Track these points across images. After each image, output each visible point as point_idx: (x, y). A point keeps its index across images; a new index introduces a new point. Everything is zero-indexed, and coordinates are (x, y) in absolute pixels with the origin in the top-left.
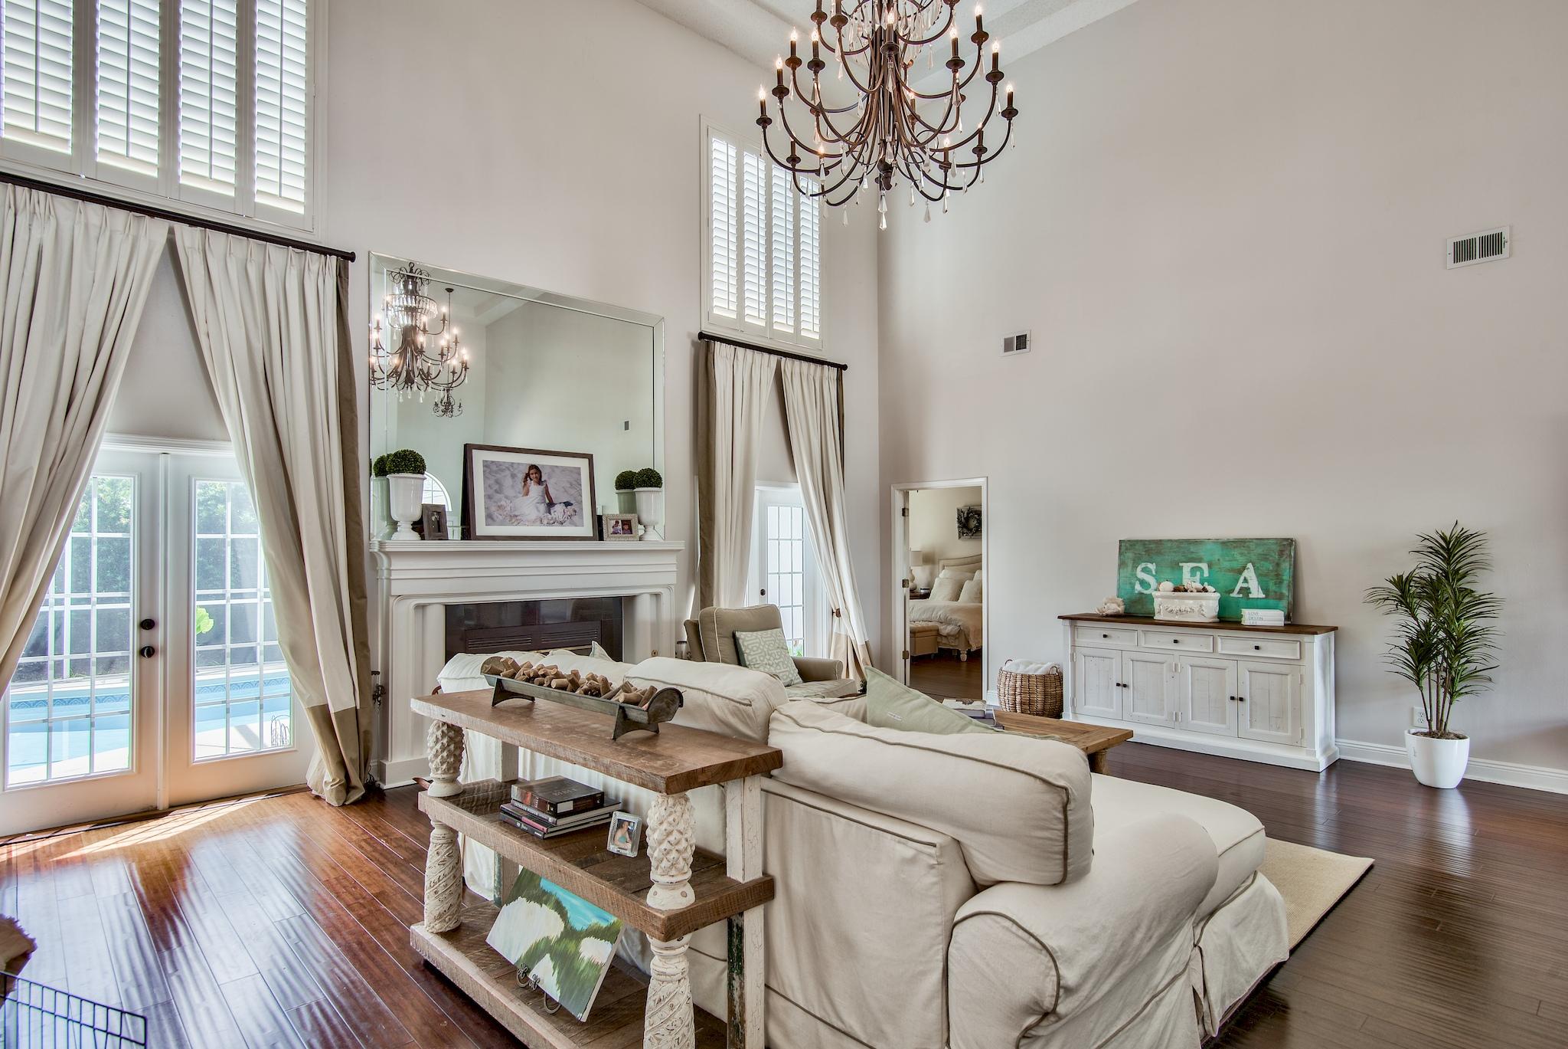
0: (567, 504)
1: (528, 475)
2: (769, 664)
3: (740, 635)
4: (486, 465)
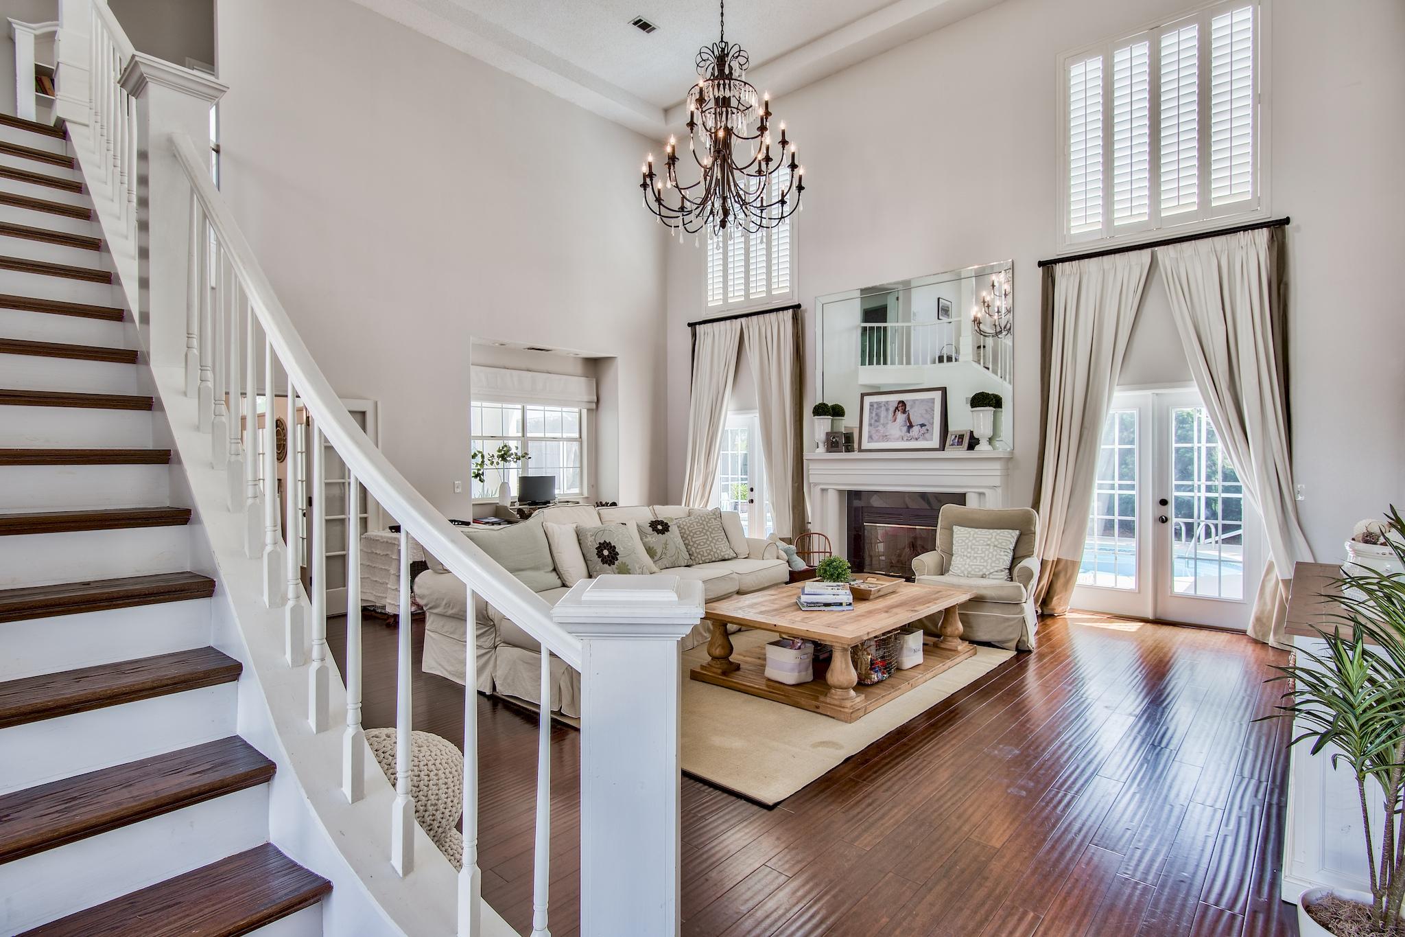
0: (922, 425)
1: (897, 408)
2: (966, 556)
3: (956, 528)
4: (872, 405)
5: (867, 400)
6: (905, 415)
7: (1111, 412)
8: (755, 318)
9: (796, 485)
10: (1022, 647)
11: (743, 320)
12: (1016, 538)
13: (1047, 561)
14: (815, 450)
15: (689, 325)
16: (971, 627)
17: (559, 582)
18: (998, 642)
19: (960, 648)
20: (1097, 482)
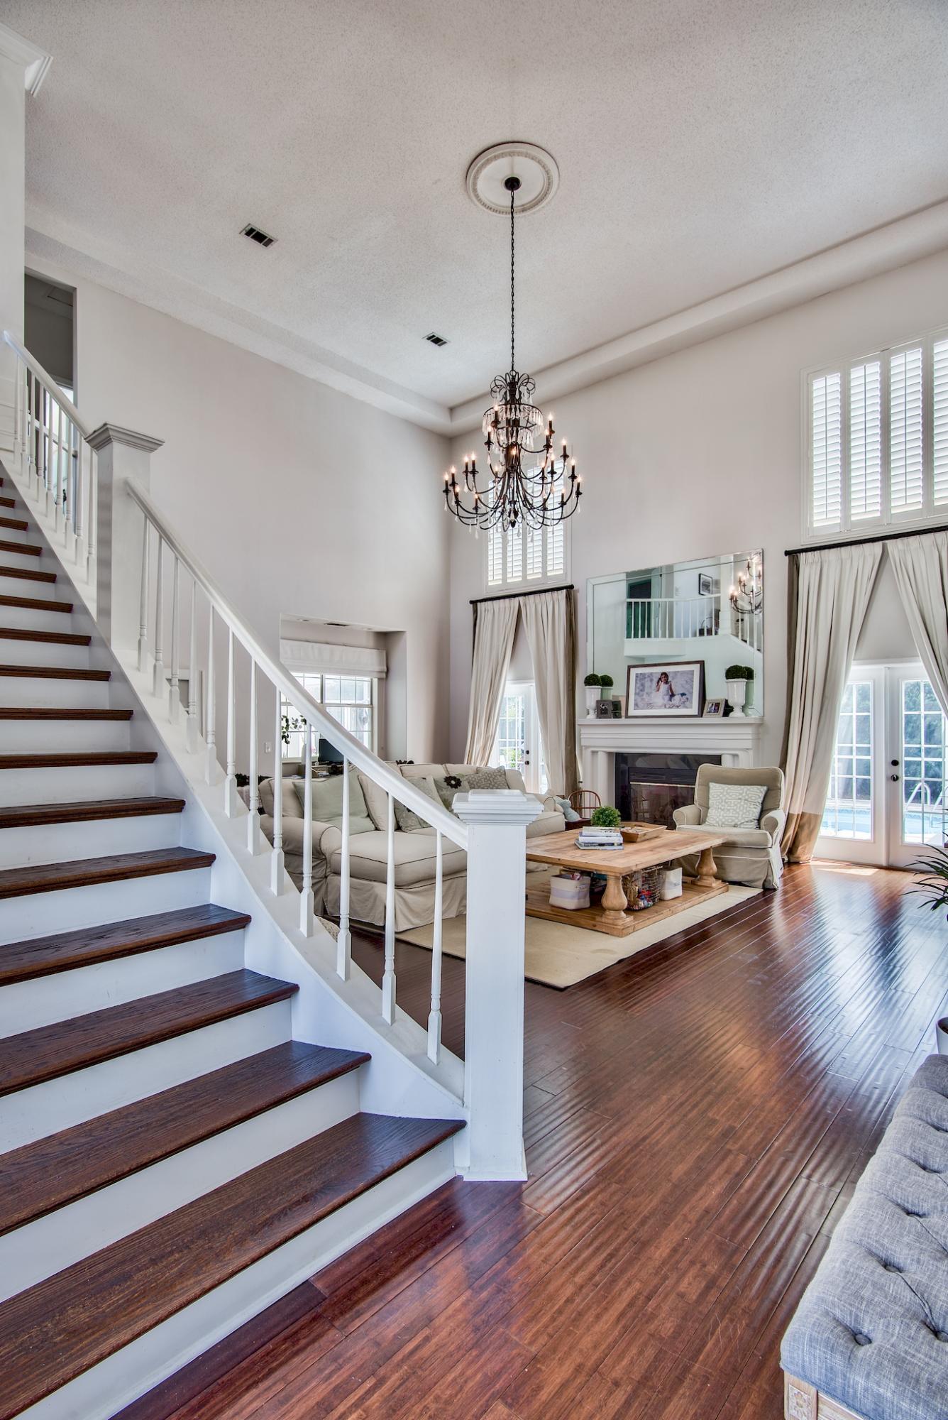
0: (683, 695)
1: (660, 679)
2: (721, 809)
3: (712, 785)
4: (637, 676)
5: (634, 672)
6: (667, 686)
7: (849, 683)
8: (531, 597)
9: (569, 748)
10: (768, 886)
11: (521, 598)
12: (764, 793)
13: (793, 815)
14: (586, 715)
15: (472, 602)
16: (724, 869)
17: (373, 827)
18: (748, 881)
19: (714, 885)
20: (837, 745)
